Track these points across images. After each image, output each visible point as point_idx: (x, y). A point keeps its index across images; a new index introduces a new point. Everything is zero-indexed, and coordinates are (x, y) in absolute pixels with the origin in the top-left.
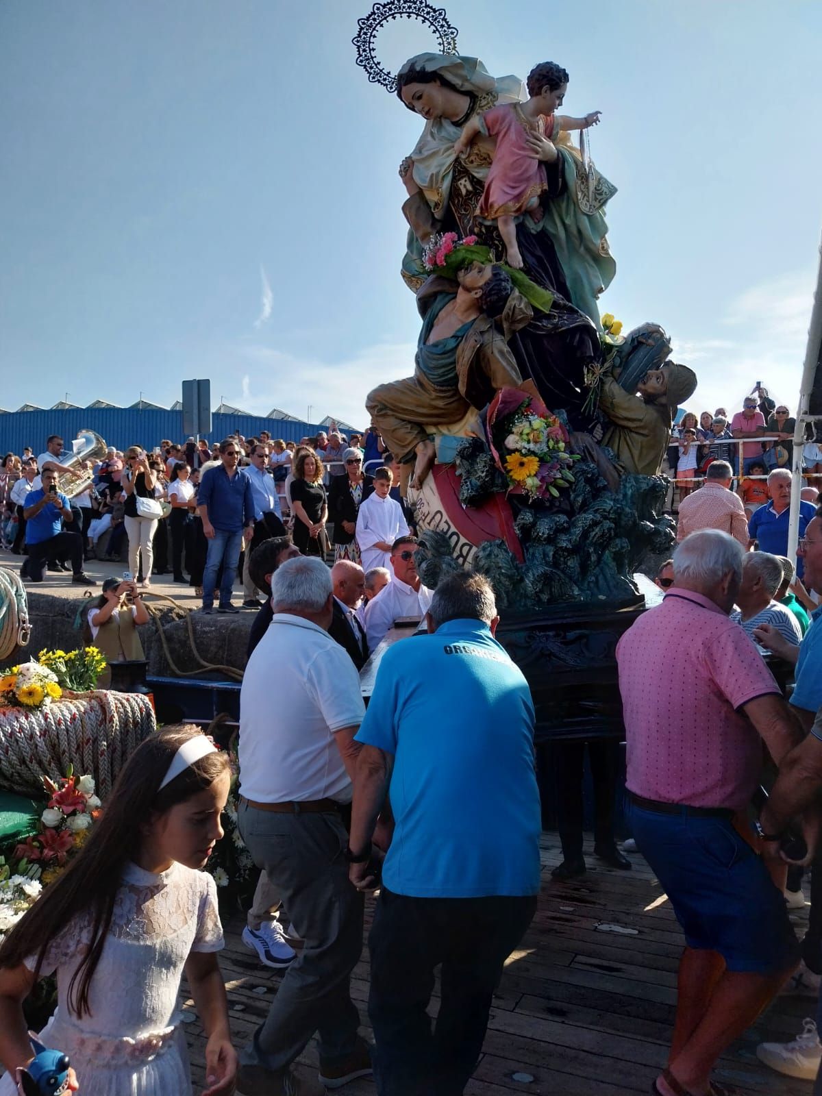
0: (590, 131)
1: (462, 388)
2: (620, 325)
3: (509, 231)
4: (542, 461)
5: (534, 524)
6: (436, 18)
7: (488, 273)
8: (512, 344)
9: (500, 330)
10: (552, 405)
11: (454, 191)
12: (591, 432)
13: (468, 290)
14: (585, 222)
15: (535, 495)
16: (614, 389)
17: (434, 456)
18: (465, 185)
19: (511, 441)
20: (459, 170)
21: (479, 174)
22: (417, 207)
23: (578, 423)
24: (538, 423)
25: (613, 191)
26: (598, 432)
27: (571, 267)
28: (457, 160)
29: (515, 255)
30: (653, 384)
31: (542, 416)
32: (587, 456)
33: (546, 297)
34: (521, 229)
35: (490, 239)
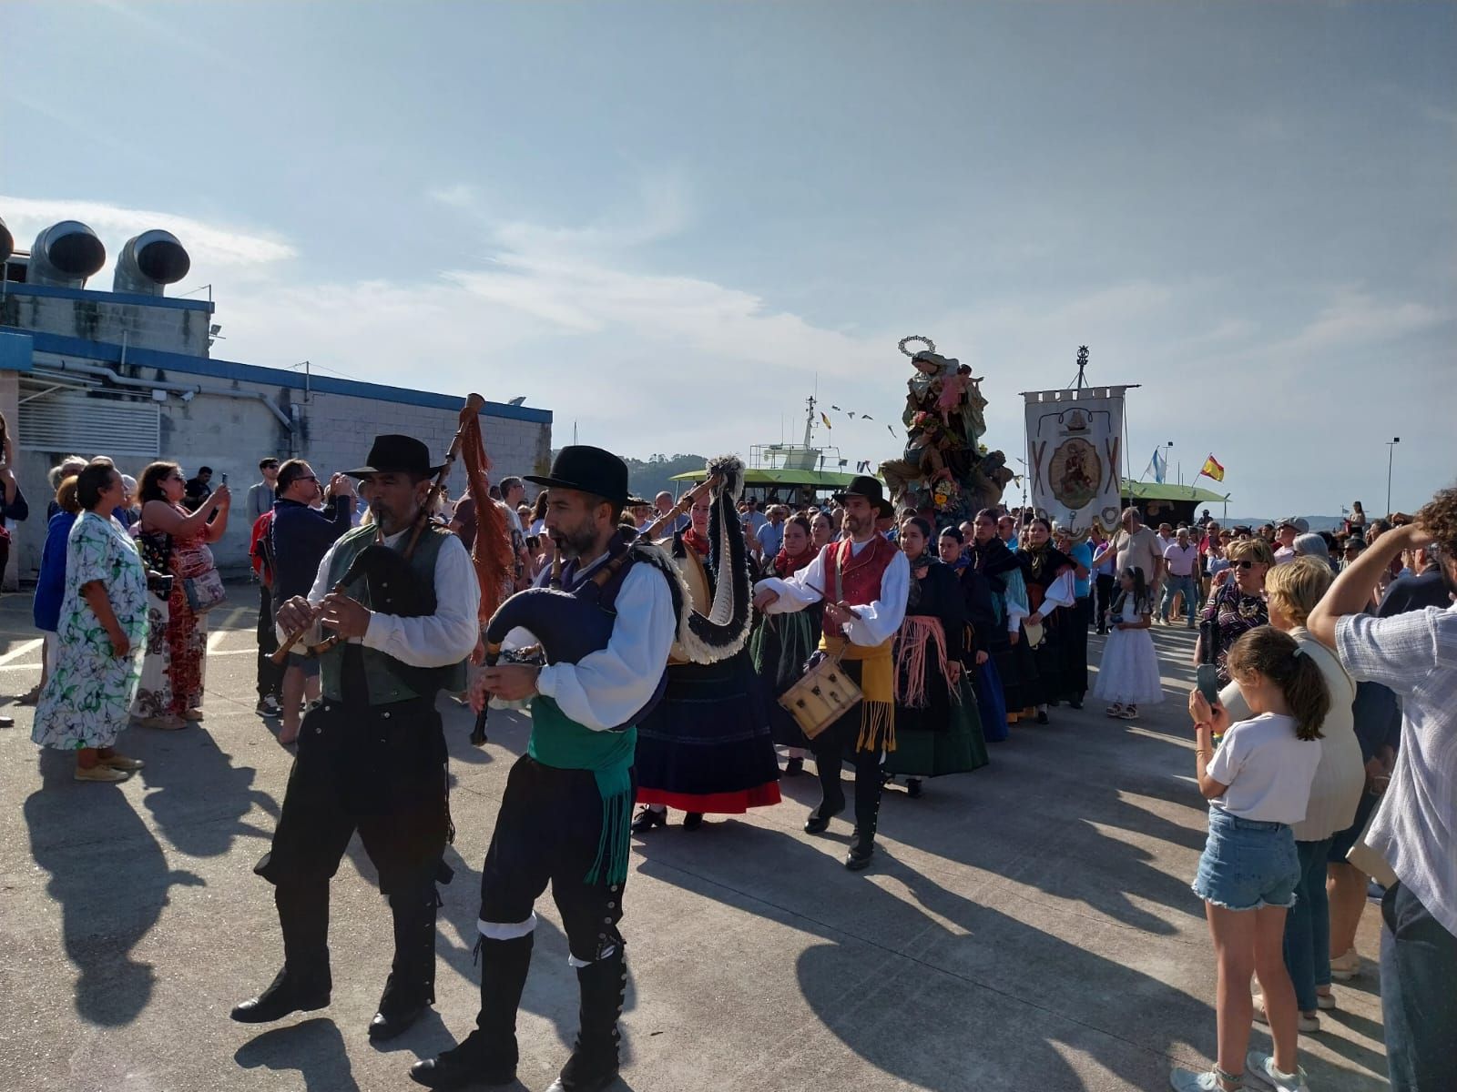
0: (980, 383)
1: (920, 466)
2: (986, 449)
3: (945, 415)
4: (948, 498)
5: (941, 521)
6: (929, 342)
7: (935, 429)
8: (941, 453)
9: (937, 447)
10: (955, 476)
11: (927, 396)
12: (970, 489)
13: (927, 433)
14: (974, 414)
15: (943, 511)
16: (981, 473)
17: (907, 490)
18: (931, 396)
19: (938, 490)
20: (930, 390)
21: (937, 393)
22: (913, 398)
23: (964, 485)
24: (948, 484)
25: (987, 403)
26: (973, 490)
27: (967, 425)
28: (929, 388)
29: (947, 422)
30: (996, 474)
31: (951, 482)
32: (966, 498)
33: (955, 438)
34: (950, 414)
35: (938, 415)
